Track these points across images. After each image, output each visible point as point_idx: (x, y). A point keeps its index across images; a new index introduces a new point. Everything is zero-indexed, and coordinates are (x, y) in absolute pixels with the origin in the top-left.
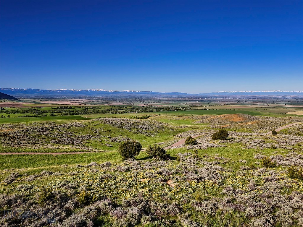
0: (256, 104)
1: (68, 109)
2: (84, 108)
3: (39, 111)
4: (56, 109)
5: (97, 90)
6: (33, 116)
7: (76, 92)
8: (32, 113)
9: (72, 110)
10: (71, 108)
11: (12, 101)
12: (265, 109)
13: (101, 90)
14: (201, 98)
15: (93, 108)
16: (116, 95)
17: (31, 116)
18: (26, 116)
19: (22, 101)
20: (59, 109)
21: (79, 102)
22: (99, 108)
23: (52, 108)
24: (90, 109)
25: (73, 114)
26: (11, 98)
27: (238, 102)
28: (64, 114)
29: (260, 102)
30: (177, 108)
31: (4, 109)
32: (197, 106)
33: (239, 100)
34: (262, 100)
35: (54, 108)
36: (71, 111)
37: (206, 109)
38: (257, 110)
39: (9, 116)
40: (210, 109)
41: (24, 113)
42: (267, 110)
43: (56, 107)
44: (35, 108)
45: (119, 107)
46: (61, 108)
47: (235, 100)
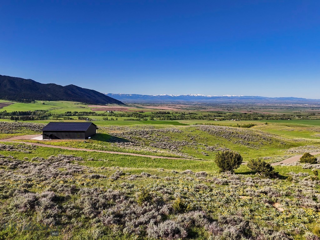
1: (166, 114)
2: (181, 114)
3: (141, 115)
4: (156, 114)
5: (195, 95)
6: (136, 120)
7: (174, 98)
8: (136, 116)
9: (170, 115)
10: (169, 113)
11: (120, 105)
13: (199, 95)
15: (190, 114)
16: (214, 100)
17: (134, 120)
18: (130, 120)
19: (127, 106)
20: (158, 114)
21: (177, 107)
22: (196, 114)
23: (152, 113)
24: (187, 114)
25: (171, 119)
26: (119, 103)
28: (163, 119)
31: (113, 113)
35: (154, 113)
36: (169, 117)
39: (117, 119)
41: (129, 116)
43: (156, 112)
44: (138, 112)
45: (218, 113)
46: (160, 113)
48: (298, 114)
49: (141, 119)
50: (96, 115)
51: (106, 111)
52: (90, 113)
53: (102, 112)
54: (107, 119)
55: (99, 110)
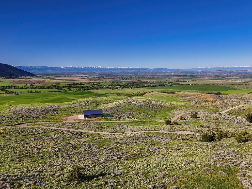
0: (233, 79)
1: (79, 85)
2: (91, 84)
3: (59, 86)
4: (71, 85)
6: (57, 91)
7: (80, 69)
8: (55, 88)
9: (82, 86)
10: (81, 84)
11: (34, 77)
12: (240, 84)
14: (185, 73)
15: (98, 84)
16: (112, 71)
17: (56, 92)
18: (53, 91)
19: (40, 77)
20: (72, 85)
21: (84, 78)
22: (102, 84)
23: (67, 84)
24: (96, 85)
25: (85, 89)
26: (32, 75)
27: (218, 76)
28: (79, 90)
29: (237, 76)
30: (165, 84)
31: (33, 86)
32: (181, 81)
33: (218, 75)
34: (240, 75)
35: (69, 84)
36: (82, 87)
37: (189, 84)
38: (233, 84)
39: (41, 92)
40: (192, 84)
41: (49, 88)
42: (242, 84)
43: (71, 83)
44: (55, 84)
45: (118, 83)
46: (74, 84)
47: (215, 75)
48: (169, 81)
49: (62, 91)
50: (18, 88)
51: (26, 84)
52: (12, 87)
53: (23, 85)
54: (32, 92)
55: (18, 83)
